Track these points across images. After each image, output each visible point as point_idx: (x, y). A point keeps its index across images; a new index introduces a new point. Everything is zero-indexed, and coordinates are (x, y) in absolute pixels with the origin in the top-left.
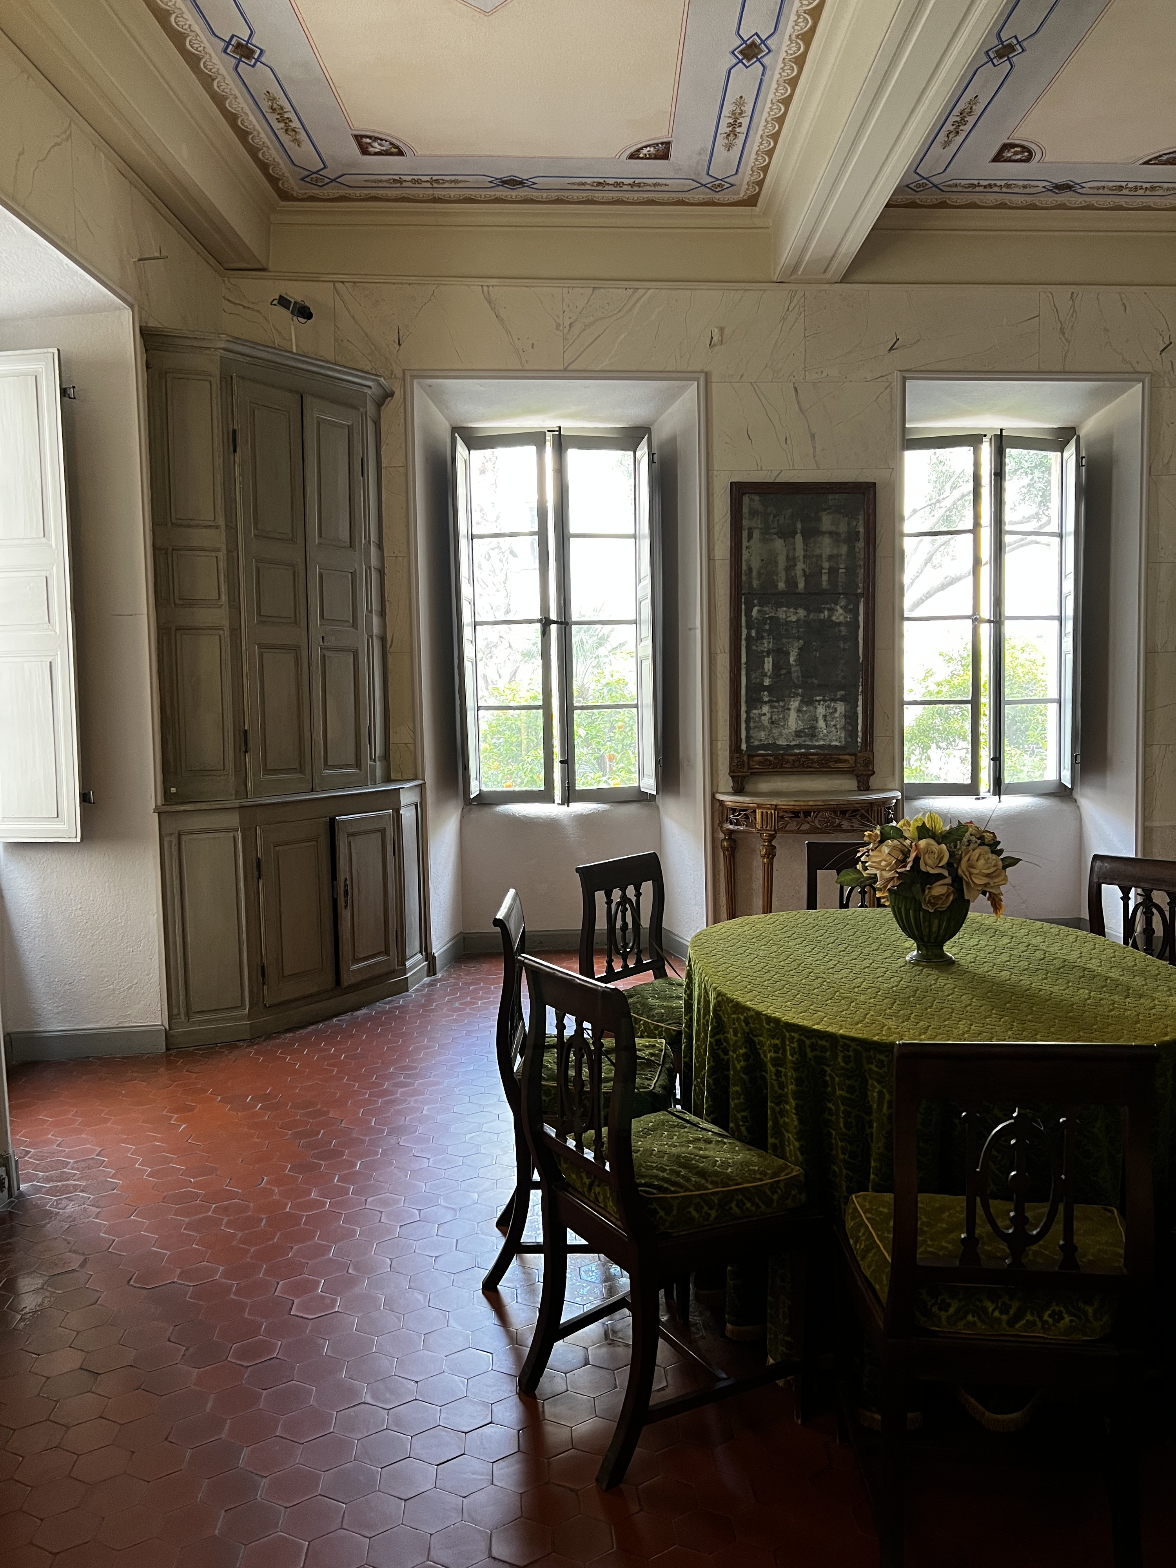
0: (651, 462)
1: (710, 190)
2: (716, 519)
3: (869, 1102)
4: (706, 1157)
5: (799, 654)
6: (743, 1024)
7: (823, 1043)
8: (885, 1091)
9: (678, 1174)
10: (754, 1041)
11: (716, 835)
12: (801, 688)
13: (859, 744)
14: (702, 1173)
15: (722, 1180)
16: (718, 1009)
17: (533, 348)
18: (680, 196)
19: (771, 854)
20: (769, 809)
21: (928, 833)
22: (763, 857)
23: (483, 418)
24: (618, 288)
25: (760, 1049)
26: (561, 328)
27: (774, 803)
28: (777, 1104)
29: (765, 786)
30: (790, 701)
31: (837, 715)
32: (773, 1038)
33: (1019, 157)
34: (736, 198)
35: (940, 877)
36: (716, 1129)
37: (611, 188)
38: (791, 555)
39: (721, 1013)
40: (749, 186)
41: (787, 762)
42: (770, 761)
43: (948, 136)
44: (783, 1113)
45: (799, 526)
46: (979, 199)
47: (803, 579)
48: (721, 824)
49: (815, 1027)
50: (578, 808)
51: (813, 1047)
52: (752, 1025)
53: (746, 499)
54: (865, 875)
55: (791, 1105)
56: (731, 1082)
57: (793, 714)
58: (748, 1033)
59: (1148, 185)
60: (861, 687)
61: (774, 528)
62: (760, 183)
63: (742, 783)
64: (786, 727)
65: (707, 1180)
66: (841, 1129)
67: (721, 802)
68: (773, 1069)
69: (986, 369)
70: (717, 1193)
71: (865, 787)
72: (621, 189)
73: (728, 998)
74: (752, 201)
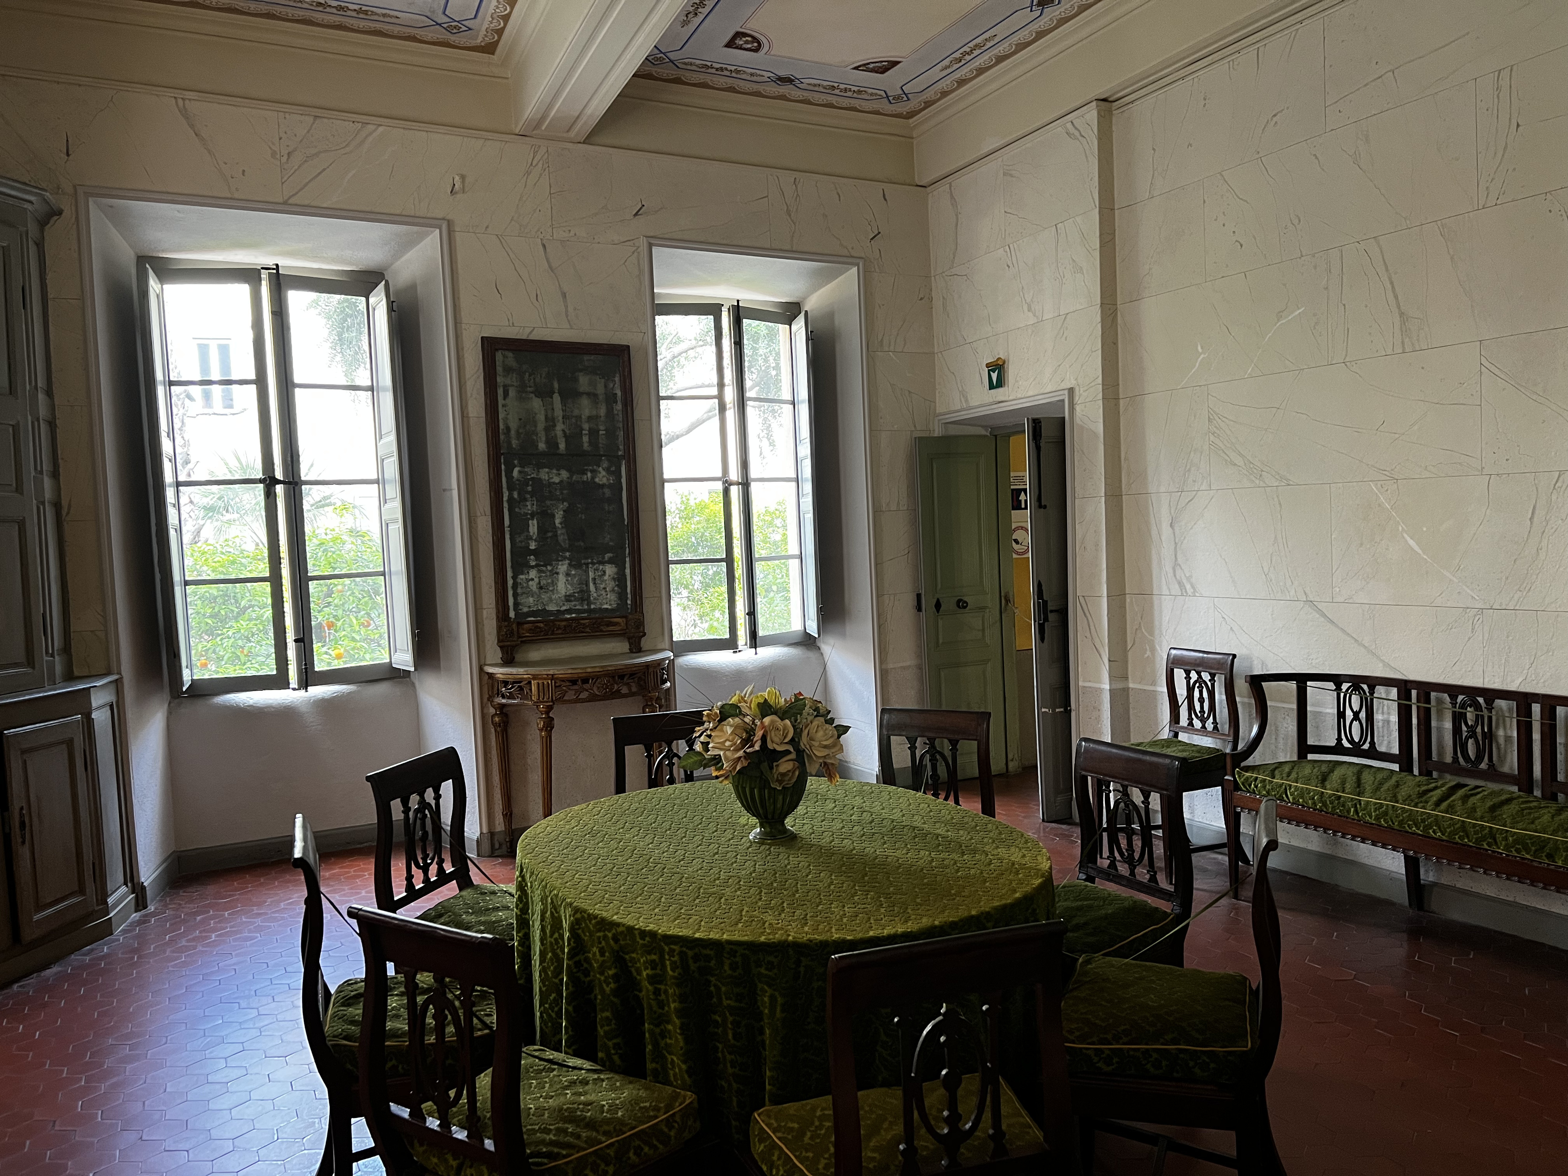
0: (391, 309)
1: (444, 31)
2: (468, 376)
3: (758, 1008)
4: (591, 1104)
5: (564, 517)
6: (612, 942)
7: (708, 952)
8: (777, 993)
9: (565, 1131)
10: (624, 960)
11: (485, 711)
12: (568, 551)
13: (629, 606)
14: (591, 1125)
15: (614, 1128)
16: (577, 927)
17: (243, 175)
18: (413, 31)
19: (549, 725)
20: (545, 679)
21: (771, 710)
22: (541, 730)
23: (179, 250)
24: (344, 120)
25: (633, 966)
26: (278, 156)
27: (551, 672)
28: (657, 1026)
29: (536, 653)
30: (558, 565)
31: (606, 577)
32: (649, 953)
33: (749, 46)
34: (473, 43)
35: (787, 752)
36: (587, 1065)
37: (334, 10)
38: (550, 416)
39: (580, 931)
40: (487, 32)
41: (559, 628)
42: (540, 628)
43: (687, 16)
44: (663, 1034)
45: (556, 385)
46: (711, 80)
47: (564, 440)
48: (490, 699)
49: (697, 935)
50: (318, 691)
51: (696, 958)
52: (622, 942)
53: (499, 356)
54: (706, 757)
55: (674, 1025)
56: (598, 1008)
57: (562, 578)
58: (618, 952)
59: (856, 89)
60: (627, 549)
61: (530, 387)
62: (500, 32)
63: (512, 654)
64: (555, 592)
65: (597, 1131)
66: (729, 1041)
67: (491, 676)
68: (650, 988)
69: (725, 242)
70: (612, 1144)
71: (636, 649)
72: (344, 13)
73: (589, 915)
74: (490, 48)
